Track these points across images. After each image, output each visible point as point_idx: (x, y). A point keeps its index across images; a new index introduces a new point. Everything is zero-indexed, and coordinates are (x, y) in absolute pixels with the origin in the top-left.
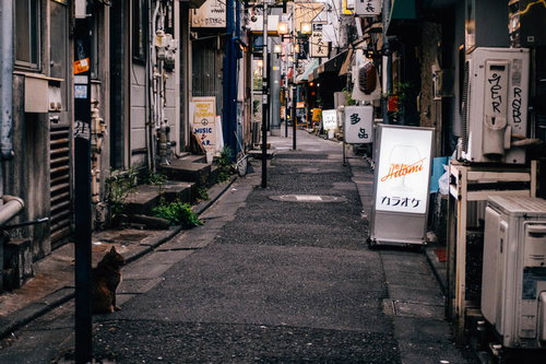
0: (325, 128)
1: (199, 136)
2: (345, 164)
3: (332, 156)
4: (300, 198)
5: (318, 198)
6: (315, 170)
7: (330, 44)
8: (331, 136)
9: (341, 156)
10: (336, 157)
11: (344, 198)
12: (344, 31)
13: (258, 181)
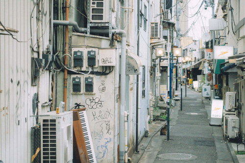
0: (194, 87)
1: (162, 96)
2: (203, 103)
3: (198, 99)
4: (192, 114)
5: (197, 114)
6: (194, 105)
7: (195, 58)
8: (196, 90)
9: (201, 100)
10: (199, 100)
11: (203, 114)
12: (200, 53)
13: (179, 108)
